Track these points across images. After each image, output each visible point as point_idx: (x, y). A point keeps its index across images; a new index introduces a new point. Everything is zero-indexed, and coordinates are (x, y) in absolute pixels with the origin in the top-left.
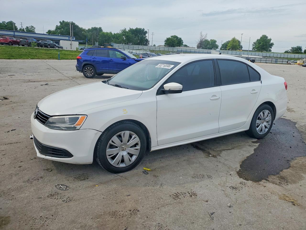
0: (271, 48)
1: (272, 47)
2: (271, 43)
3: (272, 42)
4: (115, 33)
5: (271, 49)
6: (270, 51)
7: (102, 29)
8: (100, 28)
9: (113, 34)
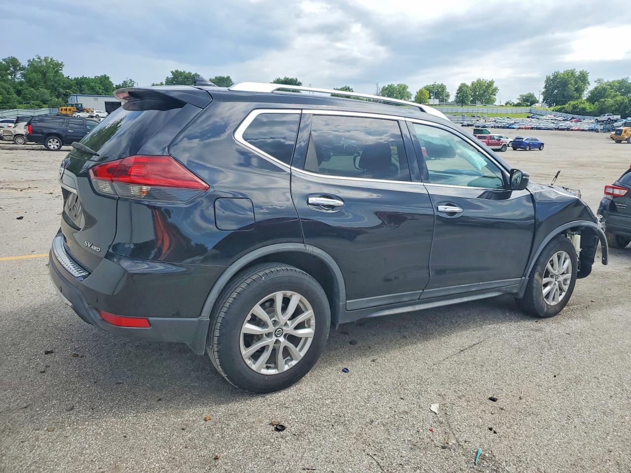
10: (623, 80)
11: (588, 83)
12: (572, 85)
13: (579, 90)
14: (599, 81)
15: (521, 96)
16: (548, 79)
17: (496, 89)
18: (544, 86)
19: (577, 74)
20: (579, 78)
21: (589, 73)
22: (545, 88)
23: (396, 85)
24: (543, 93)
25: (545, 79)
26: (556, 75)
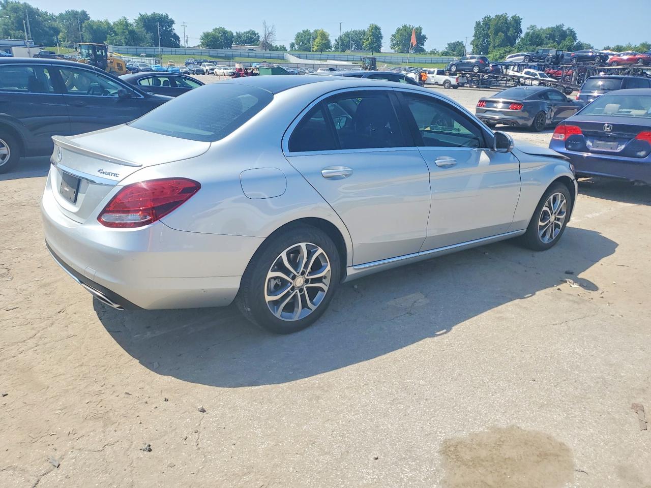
0: (423, 45)
1: (425, 44)
2: (422, 34)
6: (423, 50)
8: (84, 13)
10: (557, 27)
11: (521, 32)
12: (503, 32)
13: (511, 39)
14: (533, 27)
15: (449, 44)
16: (478, 24)
17: (424, 38)
18: (474, 34)
20: (511, 24)
21: (522, 19)
22: (475, 36)
23: (312, 31)
24: (473, 43)
25: (474, 25)
26: (487, 21)
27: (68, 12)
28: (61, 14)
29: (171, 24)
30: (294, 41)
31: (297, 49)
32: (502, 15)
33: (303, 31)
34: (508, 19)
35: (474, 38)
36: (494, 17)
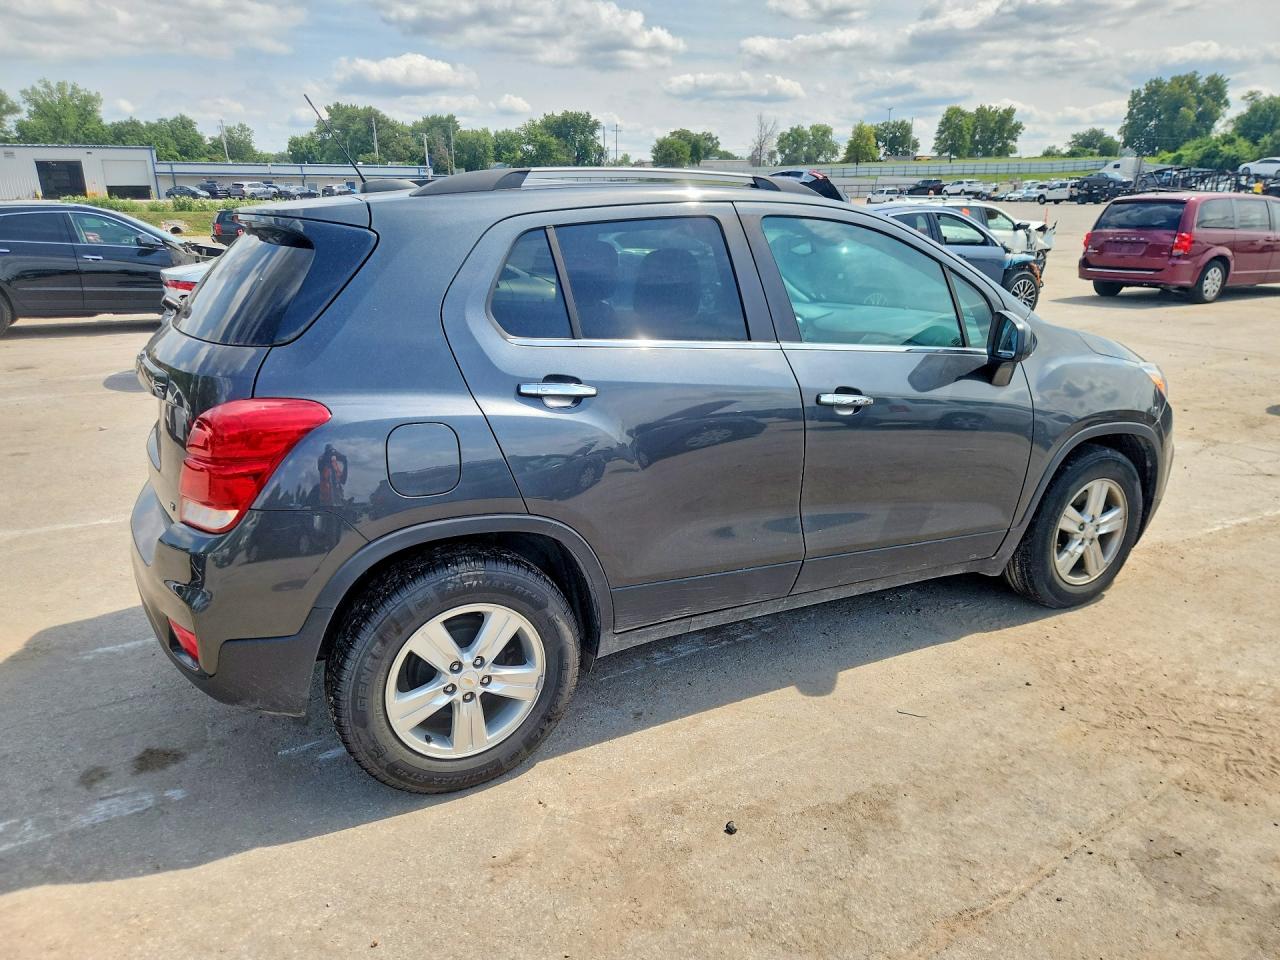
0: (1015, 140)
1: (1019, 138)
2: (1014, 122)
3: (1016, 119)
4: (500, 131)
5: (1014, 143)
6: (1013, 150)
7: (456, 119)
8: (451, 118)
9: (493, 135)
11: (1227, 103)
12: (1190, 108)
13: (1207, 119)
14: (1252, 96)
15: (1075, 136)
16: (1135, 95)
17: (1018, 128)
18: (1126, 115)
19: (1202, 81)
20: (1206, 92)
21: (1227, 81)
22: (1129, 117)
23: (807, 128)
24: (1124, 130)
25: (1128, 98)
26: (1155, 88)
27: (426, 120)
28: (415, 124)
29: (594, 130)
30: (775, 149)
31: (780, 161)
32: (1186, 76)
33: (792, 129)
34: (1200, 81)
35: (1127, 122)
36: (1169, 81)
